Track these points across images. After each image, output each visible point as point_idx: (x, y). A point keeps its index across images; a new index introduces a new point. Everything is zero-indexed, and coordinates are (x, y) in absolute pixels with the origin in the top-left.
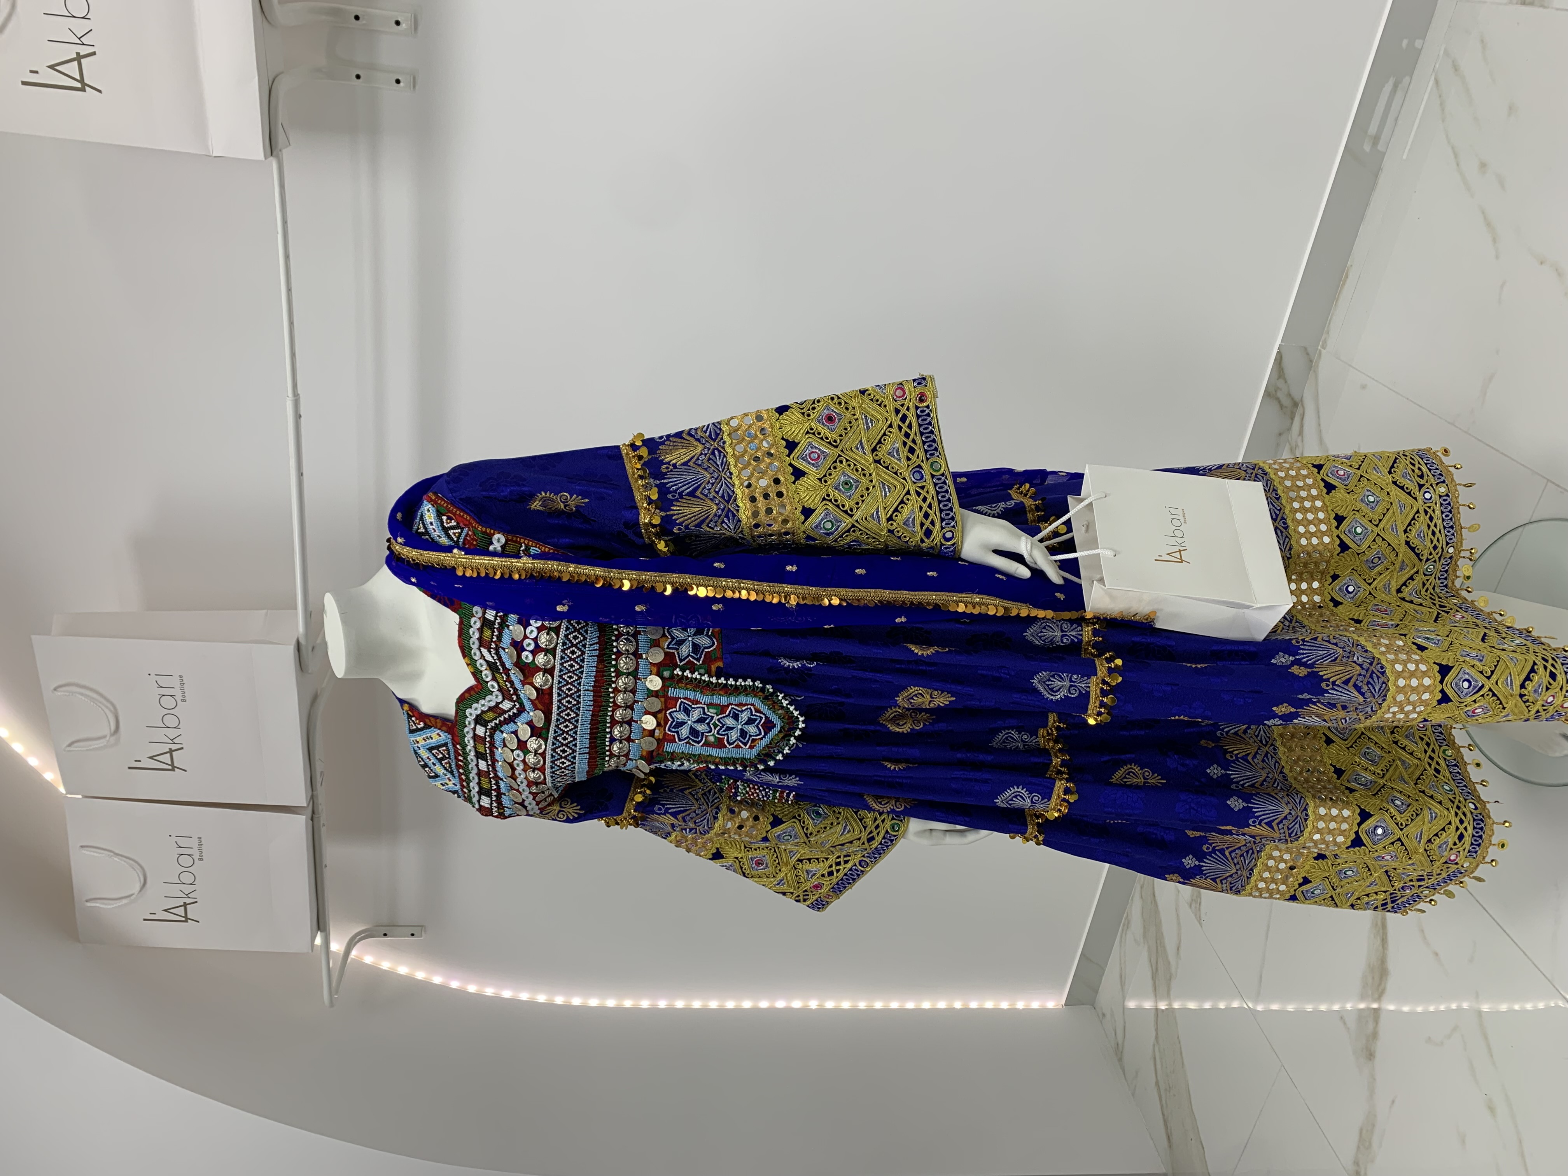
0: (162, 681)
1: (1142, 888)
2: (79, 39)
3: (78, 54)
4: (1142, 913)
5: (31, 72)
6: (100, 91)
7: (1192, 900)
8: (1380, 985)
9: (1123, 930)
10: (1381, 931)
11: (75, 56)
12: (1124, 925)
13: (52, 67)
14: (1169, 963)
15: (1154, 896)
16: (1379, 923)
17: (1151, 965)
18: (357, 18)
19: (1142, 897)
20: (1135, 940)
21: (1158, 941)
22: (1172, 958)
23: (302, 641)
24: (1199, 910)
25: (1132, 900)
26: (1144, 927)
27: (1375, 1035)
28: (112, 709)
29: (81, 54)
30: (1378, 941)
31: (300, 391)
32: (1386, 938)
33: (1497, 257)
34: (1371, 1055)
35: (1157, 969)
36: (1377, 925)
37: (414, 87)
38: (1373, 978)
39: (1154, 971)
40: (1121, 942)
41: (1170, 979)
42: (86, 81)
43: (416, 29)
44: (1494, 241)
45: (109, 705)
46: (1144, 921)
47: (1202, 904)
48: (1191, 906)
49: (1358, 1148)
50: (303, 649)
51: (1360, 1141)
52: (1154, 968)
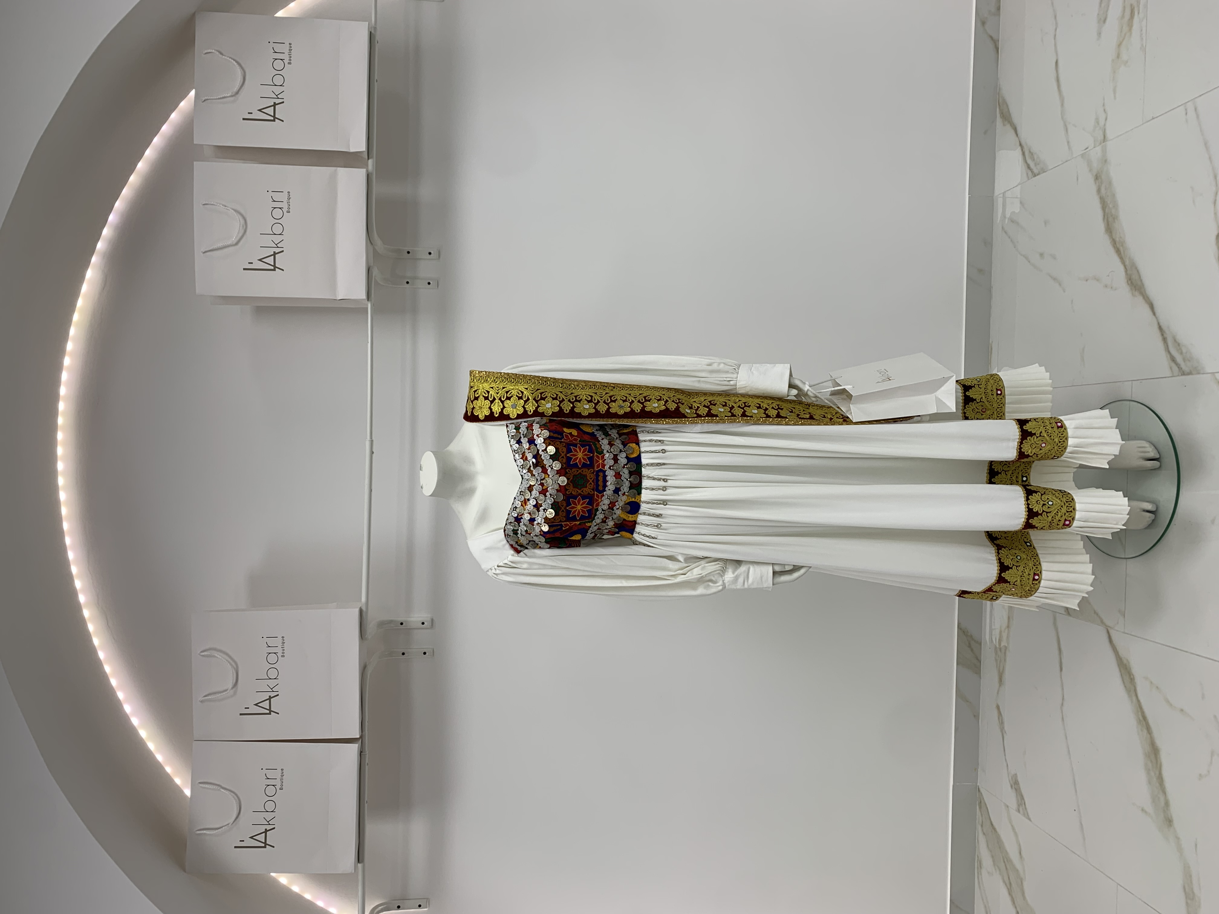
0: (271, 642)
1: (982, 826)
2: (276, 245)
3: (274, 252)
4: (988, 846)
5: (249, 263)
6: (283, 270)
7: (1019, 806)
8: (1157, 763)
9: (978, 873)
10: (1144, 723)
11: (273, 253)
12: (978, 868)
13: (260, 260)
14: (1017, 870)
15: (992, 825)
16: (1141, 718)
17: (1006, 884)
18: (408, 252)
19: (984, 834)
20: (989, 873)
21: (1005, 860)
22: (1018, 866)
23: (364, 609)
24: (1026, 808)
25: (978, 840)
26: (992, 857)
27: (1167, 804)
28: (235, 667)
29: (276, 252)
30: (1145, 731)
31: (373, 438)
32: (1149, 725)
33: (1064, 292)
34: (1169, 821)
35: (1010, 884)
36: (1140, 720)
37: (438, 287)
38: (1151, 762)
39: (1008, 885)
40: (979, 882)
41: (1022, 883)
42: (276, 266)
43: (439, 256)
44: (1060, 285)
45: (233, 664)
46: (991, 851)
47: (1026, 803)
48: (1019, 811)
49: (1187, 903)
50: (364, 614)
51: (1186, 898)
52: (1007, 882)
